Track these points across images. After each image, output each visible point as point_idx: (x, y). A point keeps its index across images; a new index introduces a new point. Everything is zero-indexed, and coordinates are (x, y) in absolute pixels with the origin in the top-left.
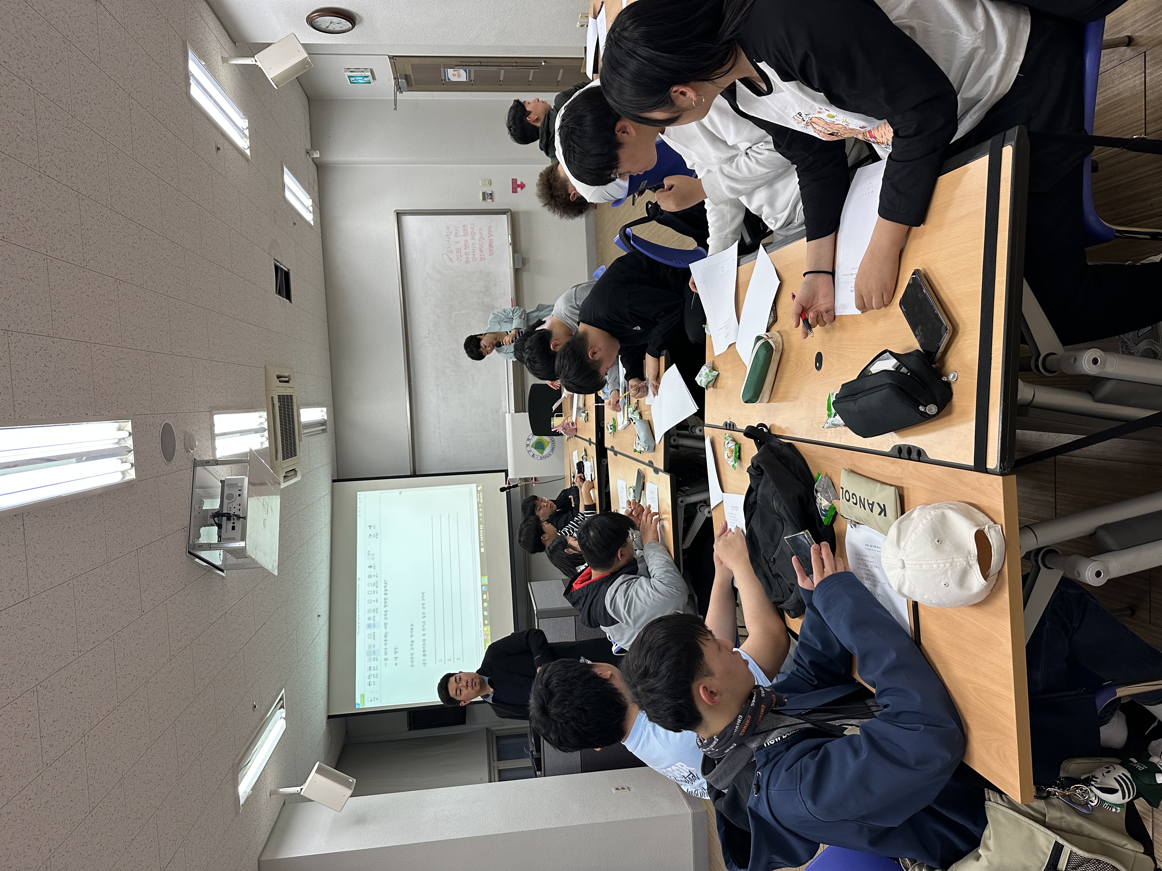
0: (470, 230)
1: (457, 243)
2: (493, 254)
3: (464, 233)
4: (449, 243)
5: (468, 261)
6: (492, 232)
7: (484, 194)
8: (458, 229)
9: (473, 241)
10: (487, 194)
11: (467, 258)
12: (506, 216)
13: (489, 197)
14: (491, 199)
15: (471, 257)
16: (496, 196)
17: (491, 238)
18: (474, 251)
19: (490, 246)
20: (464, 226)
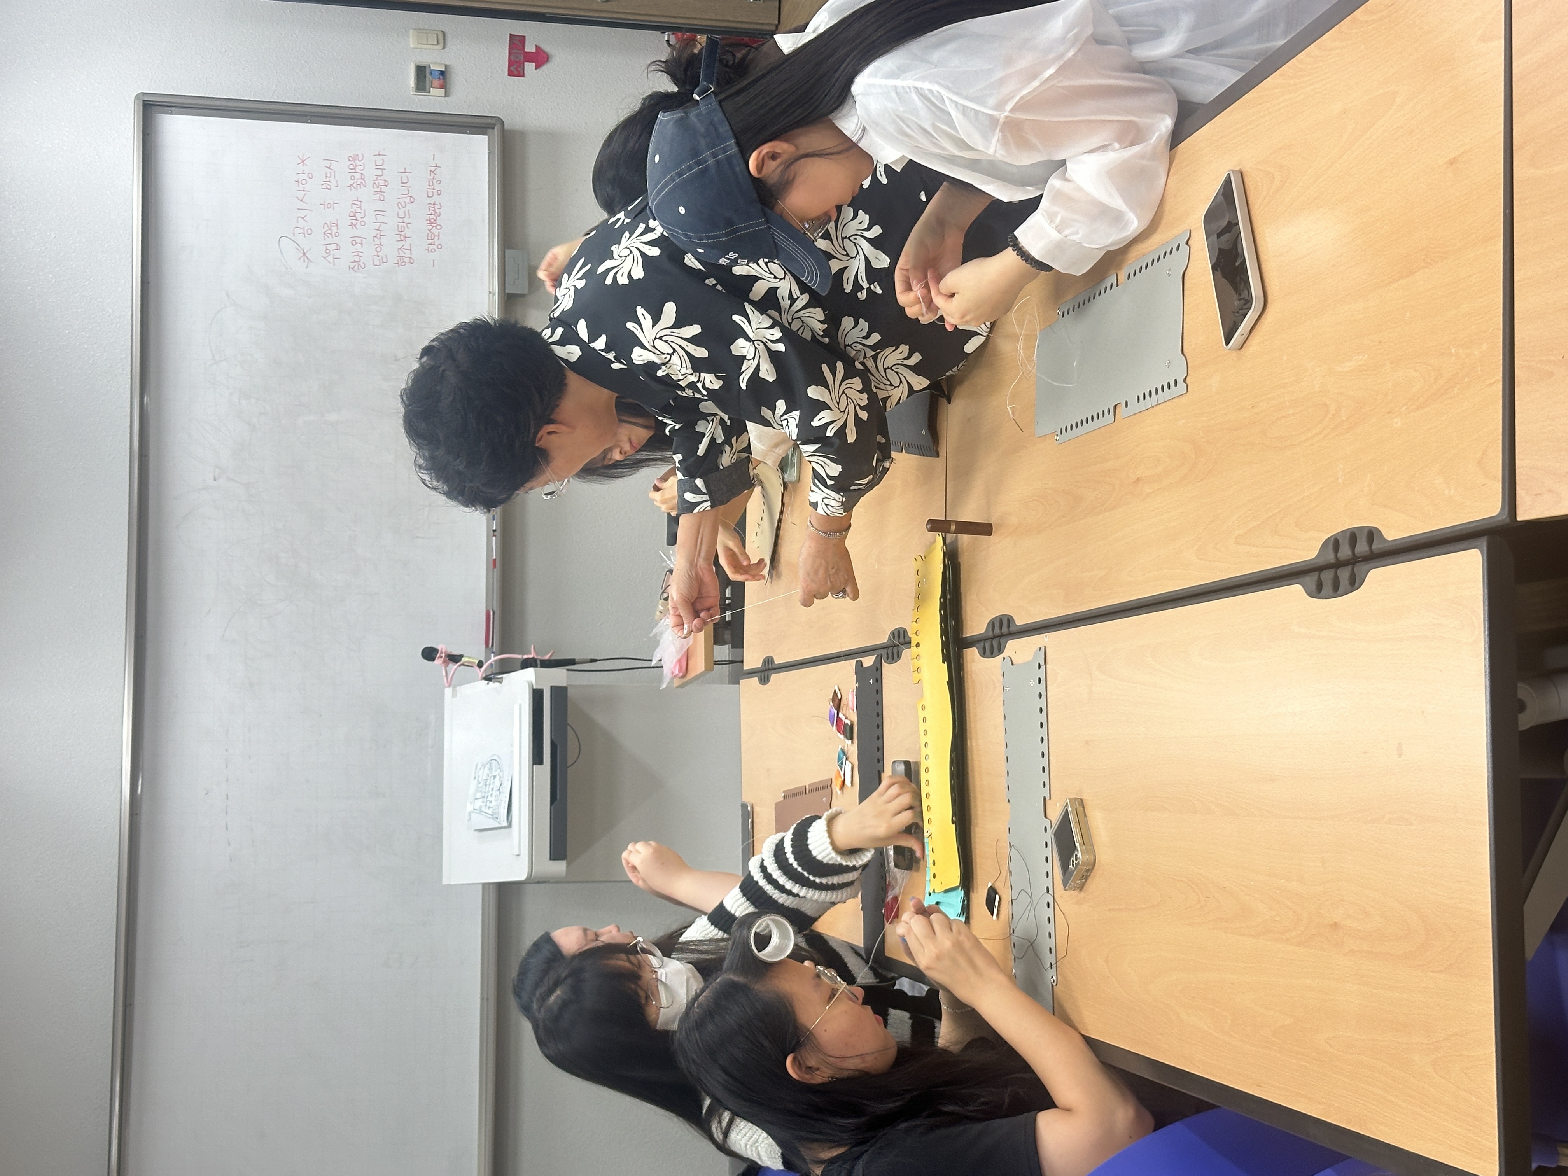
0: (370, 172)
1: (327, 206)
2: (440, 247)
3: (353, 178)
4: (304, 206)
5: (357, 265)
6: (439, 182)
7: (421, 71)
8: (334, 165)
9: (379, 205)
10: (432, 72)
11: (358, 254)
12: (485, 138)
13: (436, 82)
14: (443, 87)
15: (368, 251)
16: (458, 81)
17: (436, 199)
18: (379, 234)
19: (432, 222)
20: (354, 158)
